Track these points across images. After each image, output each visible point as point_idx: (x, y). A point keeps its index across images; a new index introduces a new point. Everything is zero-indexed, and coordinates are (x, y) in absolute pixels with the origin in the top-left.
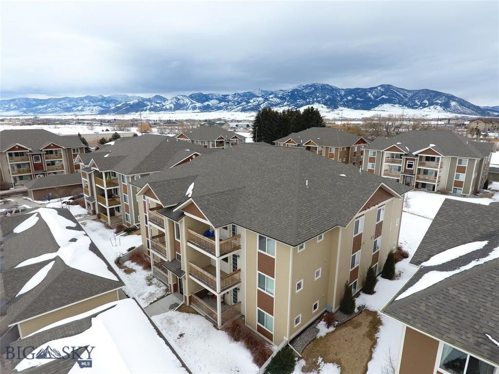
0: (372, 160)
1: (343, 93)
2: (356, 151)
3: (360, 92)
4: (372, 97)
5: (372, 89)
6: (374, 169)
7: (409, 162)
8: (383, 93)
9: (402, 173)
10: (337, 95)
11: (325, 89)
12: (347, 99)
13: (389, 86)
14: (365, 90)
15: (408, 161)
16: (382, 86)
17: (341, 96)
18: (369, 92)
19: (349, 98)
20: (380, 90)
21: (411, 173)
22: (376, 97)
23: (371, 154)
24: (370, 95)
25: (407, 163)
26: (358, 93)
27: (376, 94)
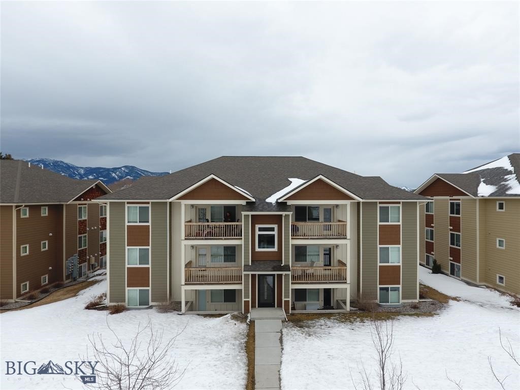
0: (138, 236)
1: (82, 172)
2: (84, 217)
3: (102, 171)
4: (116, 177)
5: (115, 170)
6: (150, 266)
7: (260, 229)
8: (127, 174)
9: (247, 268)
10: (74, 173)
11: (59, 165)
12: (88, 178)
13: (133, 167)
14: (108, 170)
15: (257, 226)
16: (126, 167)
17: (79, 174)
18: (113, 172)
19: (91, 177)
20: (124, 171)
21: (276, 261)
22: (121, 178)
23: (131, 217)
24: (114, 175)
25: (257, 233)
26: (100, 173)
27: (120, 175)
